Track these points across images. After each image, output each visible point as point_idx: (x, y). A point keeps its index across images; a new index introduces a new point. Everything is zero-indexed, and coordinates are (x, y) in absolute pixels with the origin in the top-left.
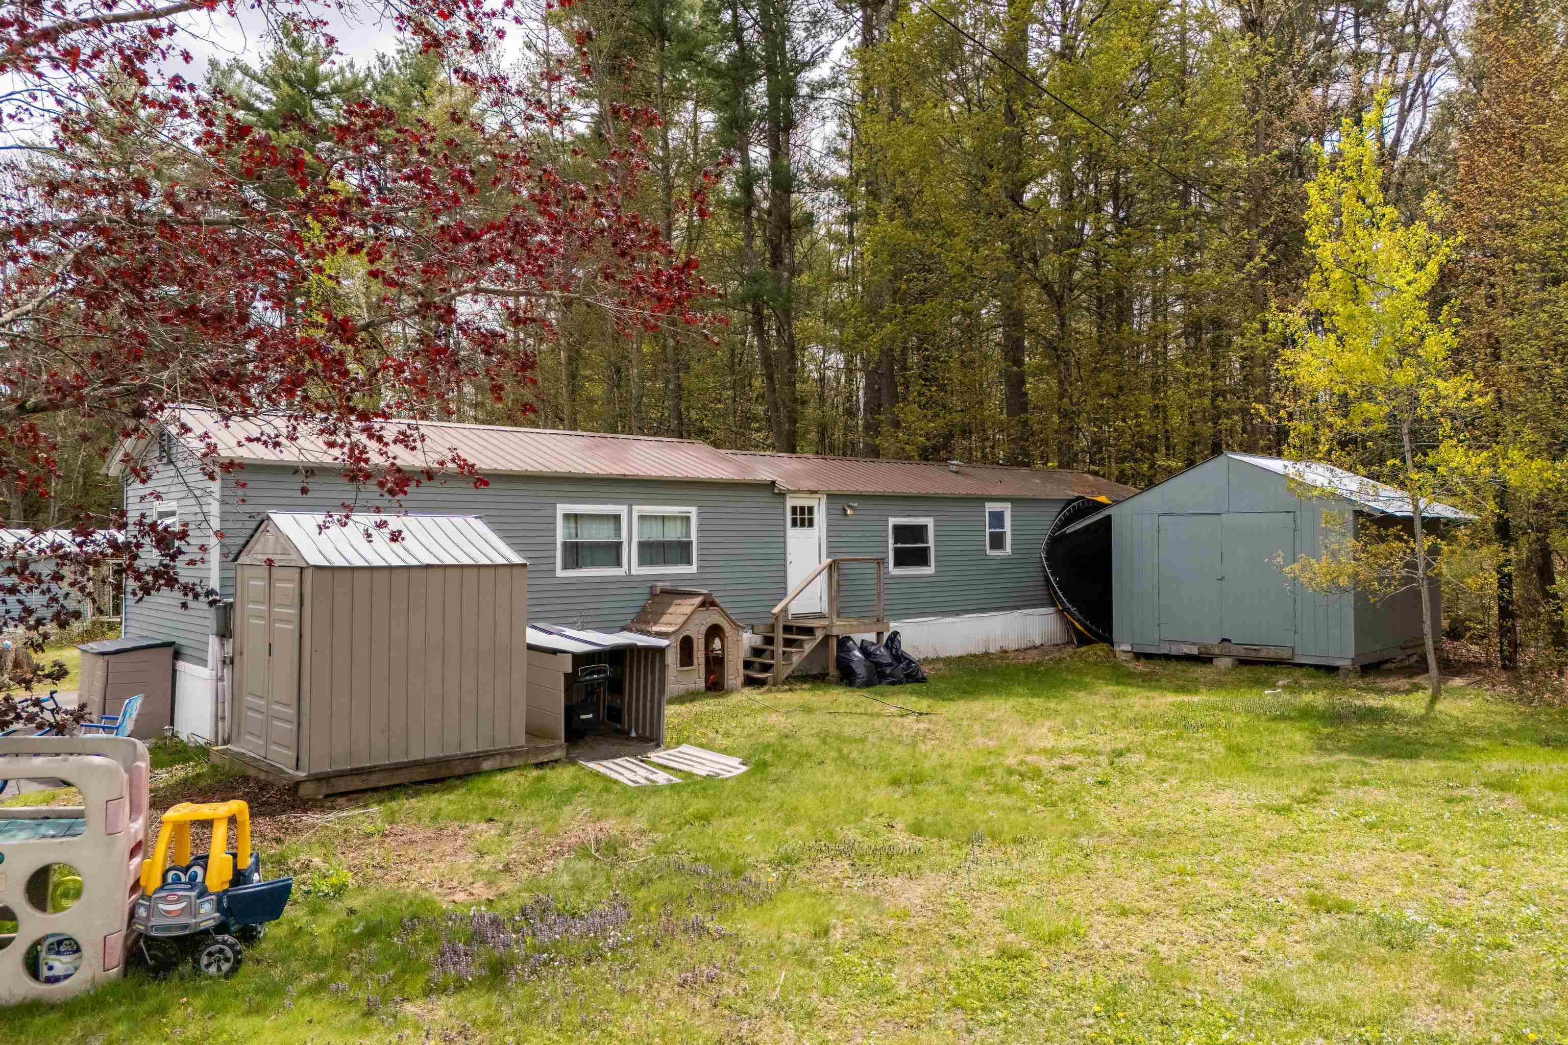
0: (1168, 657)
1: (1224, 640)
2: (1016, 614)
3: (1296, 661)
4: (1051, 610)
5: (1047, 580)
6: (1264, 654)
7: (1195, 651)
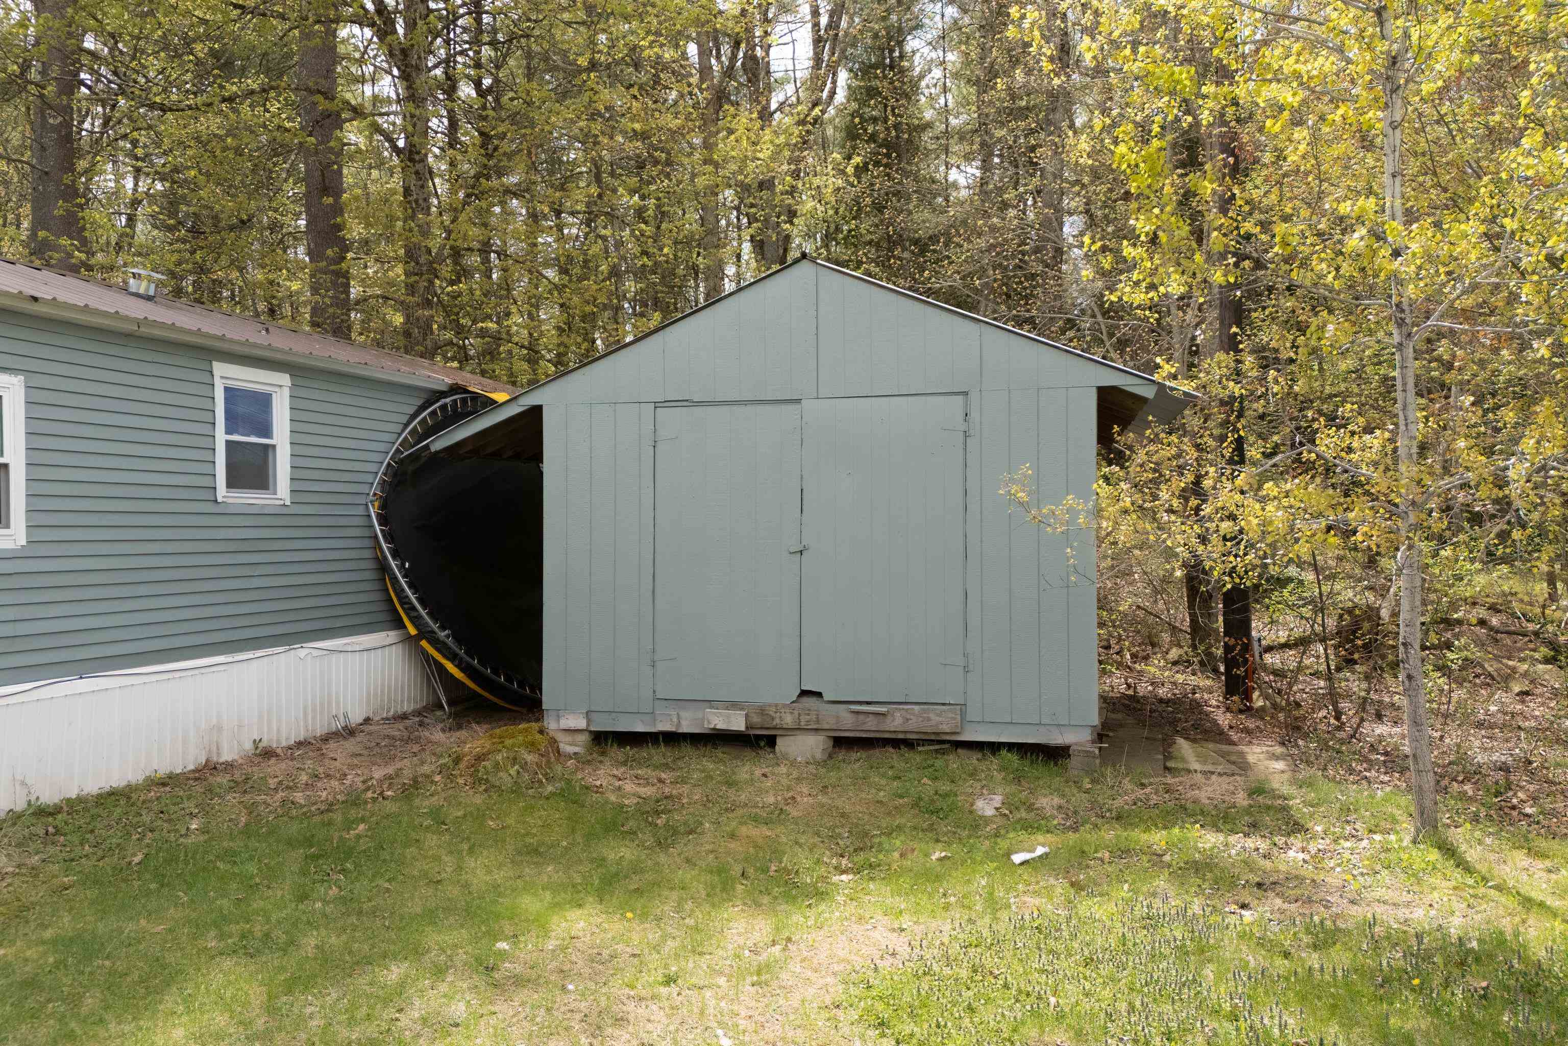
0: (672, 739)
1: (804, 693)
2: (305, 652)
3: (968, 736)
4: (391, 636)
5: (383, 568)
6: (895, 724)
7: (737, 723)
